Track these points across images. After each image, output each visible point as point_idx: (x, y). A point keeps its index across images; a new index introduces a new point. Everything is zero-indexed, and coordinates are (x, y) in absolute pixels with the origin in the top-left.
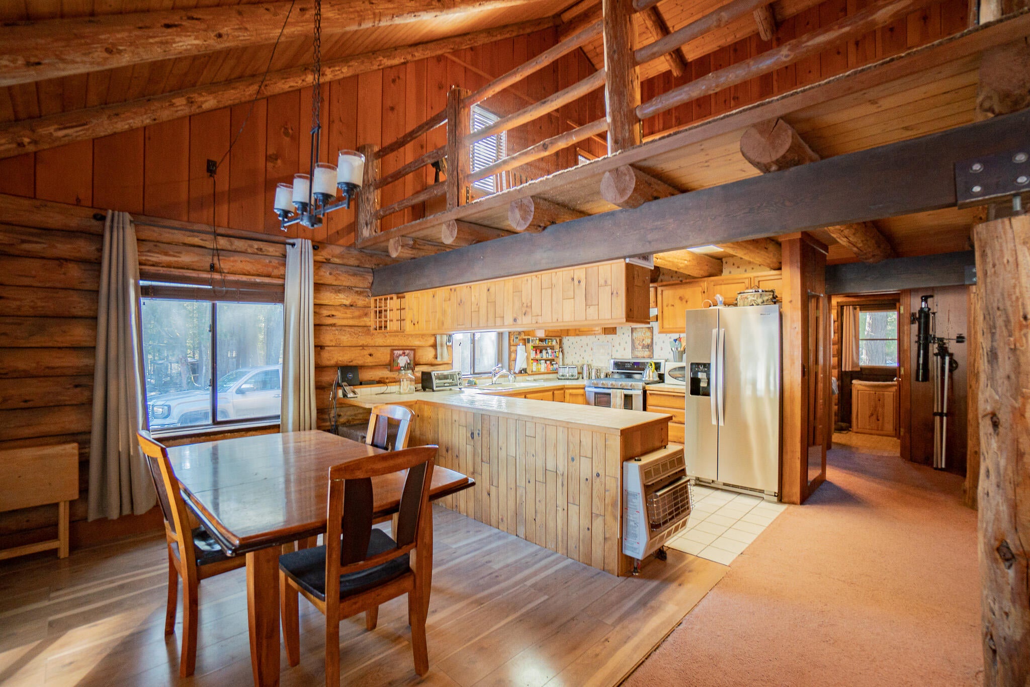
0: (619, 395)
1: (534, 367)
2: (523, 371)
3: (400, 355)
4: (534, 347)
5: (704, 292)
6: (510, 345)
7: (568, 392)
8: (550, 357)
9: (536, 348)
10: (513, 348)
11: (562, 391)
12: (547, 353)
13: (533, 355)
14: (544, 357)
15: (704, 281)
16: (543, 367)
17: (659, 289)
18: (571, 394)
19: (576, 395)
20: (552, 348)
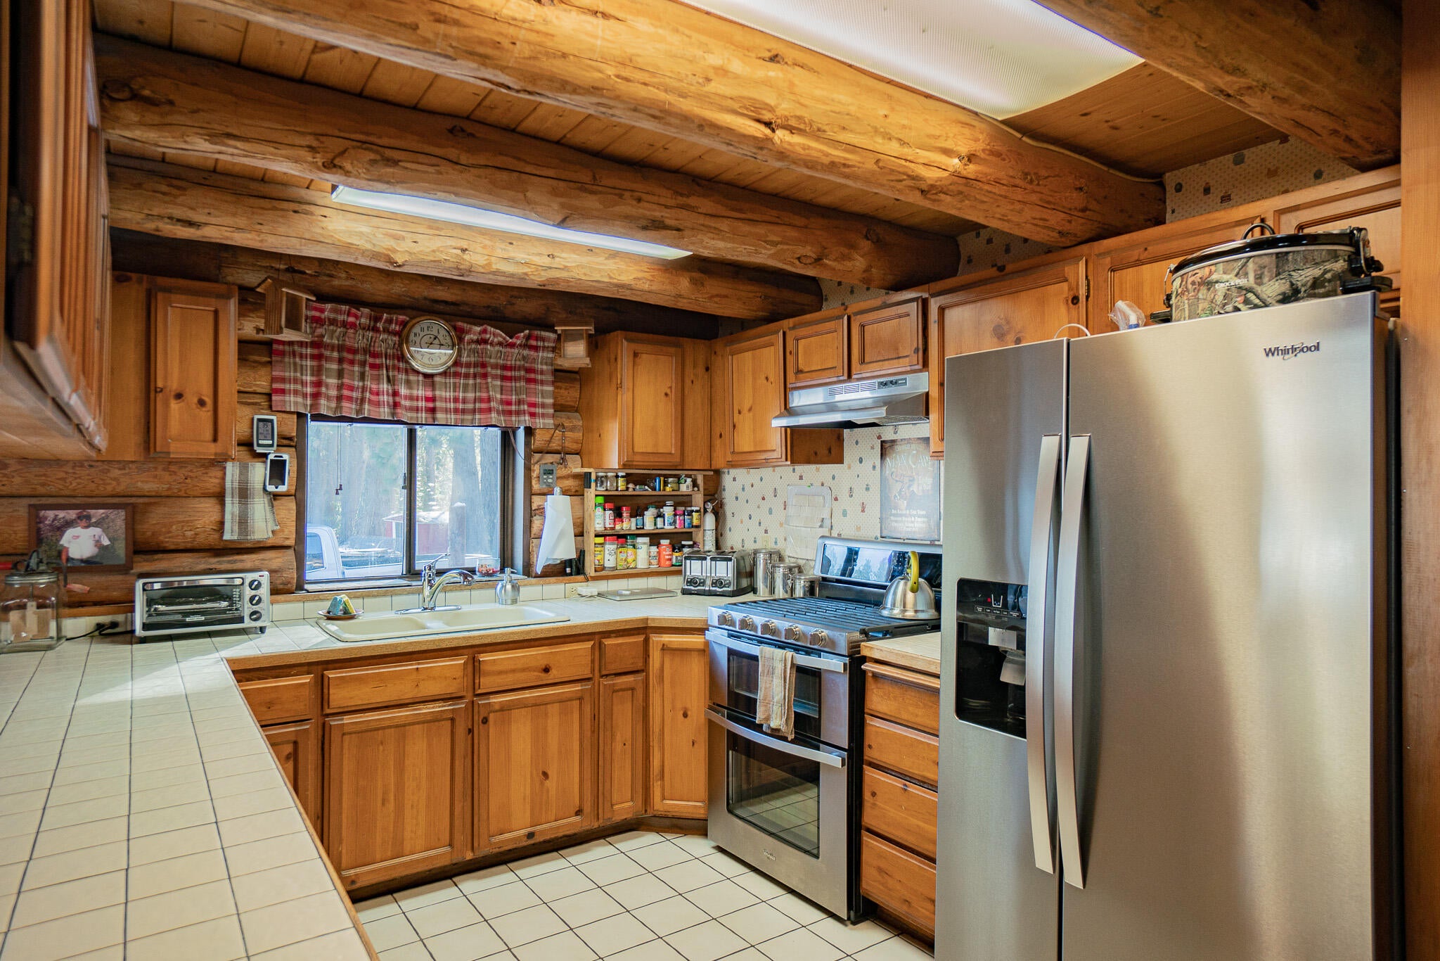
0: (779, 667)
1: (609, 555)
2: (573, 568)
3: (69, 524)
4: (608, 498)
5: (1075, 300)
6: (529, 493)
7: (656, 639)
8: (668, 528)
9: (616, 504)
10: (537, 501)
11: (641, 638)
12: (661, 515)
13: (601, 520)
14: (649, 526)
15: (1077, 259)
16: (642, 554)
17: (934, 305)
18: (665, 648)
19: (684, 651)
20: (682, 502)
